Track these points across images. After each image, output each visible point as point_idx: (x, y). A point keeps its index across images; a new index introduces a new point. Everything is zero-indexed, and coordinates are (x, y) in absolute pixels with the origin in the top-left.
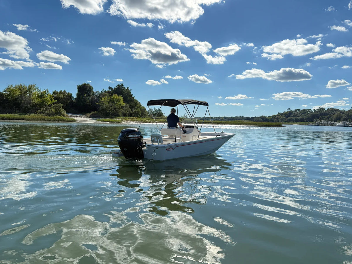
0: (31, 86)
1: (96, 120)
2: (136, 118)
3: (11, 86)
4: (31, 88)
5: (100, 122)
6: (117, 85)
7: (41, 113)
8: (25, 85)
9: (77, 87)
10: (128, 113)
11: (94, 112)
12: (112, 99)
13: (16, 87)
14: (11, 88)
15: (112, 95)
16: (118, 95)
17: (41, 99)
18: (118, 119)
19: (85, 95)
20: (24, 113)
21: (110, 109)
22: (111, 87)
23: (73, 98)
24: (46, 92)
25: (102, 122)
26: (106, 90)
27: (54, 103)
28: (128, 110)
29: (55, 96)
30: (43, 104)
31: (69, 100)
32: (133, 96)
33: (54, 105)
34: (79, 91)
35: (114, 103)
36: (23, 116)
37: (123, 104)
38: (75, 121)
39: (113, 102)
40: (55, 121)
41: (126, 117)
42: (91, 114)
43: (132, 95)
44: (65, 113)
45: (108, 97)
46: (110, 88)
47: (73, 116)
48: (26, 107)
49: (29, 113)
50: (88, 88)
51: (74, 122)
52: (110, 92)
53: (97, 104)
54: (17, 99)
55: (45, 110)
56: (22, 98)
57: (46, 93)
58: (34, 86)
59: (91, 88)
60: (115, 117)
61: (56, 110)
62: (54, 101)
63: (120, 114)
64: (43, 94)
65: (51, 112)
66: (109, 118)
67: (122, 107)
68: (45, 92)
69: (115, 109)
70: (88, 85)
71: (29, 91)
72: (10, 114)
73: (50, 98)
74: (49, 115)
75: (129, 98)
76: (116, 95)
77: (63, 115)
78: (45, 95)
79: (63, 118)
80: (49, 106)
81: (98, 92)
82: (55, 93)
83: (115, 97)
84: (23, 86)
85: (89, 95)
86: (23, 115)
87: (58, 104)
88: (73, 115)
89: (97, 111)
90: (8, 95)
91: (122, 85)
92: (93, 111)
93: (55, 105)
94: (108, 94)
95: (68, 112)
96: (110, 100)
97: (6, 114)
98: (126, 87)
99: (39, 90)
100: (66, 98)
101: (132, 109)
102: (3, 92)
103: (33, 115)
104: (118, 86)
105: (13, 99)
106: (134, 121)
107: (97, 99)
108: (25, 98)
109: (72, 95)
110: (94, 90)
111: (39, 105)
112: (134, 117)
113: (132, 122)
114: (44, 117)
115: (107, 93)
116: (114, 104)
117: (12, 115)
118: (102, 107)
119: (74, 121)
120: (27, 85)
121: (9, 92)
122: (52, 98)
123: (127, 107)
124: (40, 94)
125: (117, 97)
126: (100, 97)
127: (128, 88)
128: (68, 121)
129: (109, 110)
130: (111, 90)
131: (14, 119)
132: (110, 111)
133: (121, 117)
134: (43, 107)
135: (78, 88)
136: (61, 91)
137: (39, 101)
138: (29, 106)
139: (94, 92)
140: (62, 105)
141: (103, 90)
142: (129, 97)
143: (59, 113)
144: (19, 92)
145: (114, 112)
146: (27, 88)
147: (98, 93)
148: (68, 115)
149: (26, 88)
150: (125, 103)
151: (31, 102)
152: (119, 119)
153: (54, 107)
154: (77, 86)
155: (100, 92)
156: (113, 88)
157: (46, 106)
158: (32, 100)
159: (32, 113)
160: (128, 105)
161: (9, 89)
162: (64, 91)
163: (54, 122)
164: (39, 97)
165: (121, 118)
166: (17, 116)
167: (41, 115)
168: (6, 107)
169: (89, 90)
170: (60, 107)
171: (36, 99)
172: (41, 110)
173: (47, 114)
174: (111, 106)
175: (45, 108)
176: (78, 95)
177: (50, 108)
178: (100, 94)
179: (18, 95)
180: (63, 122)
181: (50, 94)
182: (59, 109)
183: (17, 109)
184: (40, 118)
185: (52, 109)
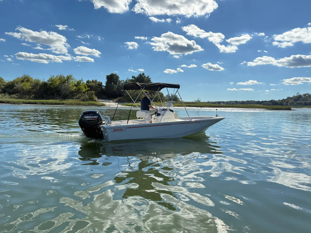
0: (69, 76)
1: (121, 104)
2: (155, 102)
3: (53, 76)
4: (68, 78)
5: (124, 106)
6: (139, 74)
7: (77, 99)
8: (64, 76)
9: (106, 77)
13: (56, 77)
14: (53, 78)
17: (77, 87)
19: (113, 83)
20: (63, 99)
22: (134, 76)
23: (103, 86)
24: (81, 81)
25: (127, 106)
26: (130, 79)
27: (87, 91)
29: (88, 84)
30: (78, 91)
31: (99, 88)
33: (87, 92)
34: (107, 80)
36: (63, 102)
38: (105, 106)
40: (88, 105)
42: (118, 99)
44: (96, 99)
46: (133, 77)
47: (103, 102)
48: (65, 94)
50: (115, 78)
51: (104, 106)
52: (133, 80)
54: (57, 87)
55: (80, 96)
56: (62, 87)
57: (81, 82)
58: (71, 76)
59: (117, 77)
60: (137, 102)
61: (89, 96)
62: (87, 89)
64: (79, 83)
65: (85, 98)
68: (80, 81)
69: (137, 95)
70: (115, 75)
71: (67, 80)
72: (53, 100)
73: (84, 86)
74: (83, 100)
76: (138, 83)
77: (95, 101)
78: (80, 83)
79: (95, 103)
80: (83, 93)
81: (123, 80)
82: (88, 82)
84: (62, 76)
85: (115, 83)
86: (63, 100)
87: (91, 92)
88: (103, 101)
89: (122, 97)
90: (51, 84)
91: (143, 74)
92: (119, 97)
94: (131, 82)
95: (99, 97)
97: (49, 100)
98: (147, 76)
99: (75, 80)
100: (97, 86)
101: (151, 95)
102: (47, 82)
103: (70, 101)
104: (140, 75)
105: (55, 87)
107: (123, 86)
108: (64, 86)
109: (102, 83)
110: (120, 79)
111: (75, 92)
114: (79, 102)
117: (54, 100)
119: (104, 105)
120: (66, 76)
121: (52, 81)
122: (86, 86)
124: (76, 83)
127: (148, 77)
128: (99, 106)
131: (55, 104)
134: (78, 94)
136: (93, 81)
137: (75, 89)
138: (67, 93)
139: (120, 81)
140: (94, 92)
141: (128, 79)
143: (92, 99)
144: (59, 81)
146: (66, 78)
147: (123, 81)
148: (99, 100)
149: (65, 78)
150: (145, 90)
151: (69, 90)
153: (88, 93)
155: (125, 80)
156: (136, 77)
157: (81, 92)
158: (69, 88)
159: (70, 99)
161: (51, 79)
162: (96, 81)
164: (75, 85)
166: (58, 101)
167: (77, 101)
168: (50, 94)
169: (116, 79)
170: (93, 94)
171: (73, 87)
172: (77, 97)
173: (82, 99)
174: (134, 93)
175: (80, 95)
176: (107, 83)
177: (85, 95)
178: (125, 82)
179: (59, 84)
180: (95, 106)
181: (84, 83)
182: (92, 96)
183: (58, 95)
184: (77, 103)
185: (86, 96)
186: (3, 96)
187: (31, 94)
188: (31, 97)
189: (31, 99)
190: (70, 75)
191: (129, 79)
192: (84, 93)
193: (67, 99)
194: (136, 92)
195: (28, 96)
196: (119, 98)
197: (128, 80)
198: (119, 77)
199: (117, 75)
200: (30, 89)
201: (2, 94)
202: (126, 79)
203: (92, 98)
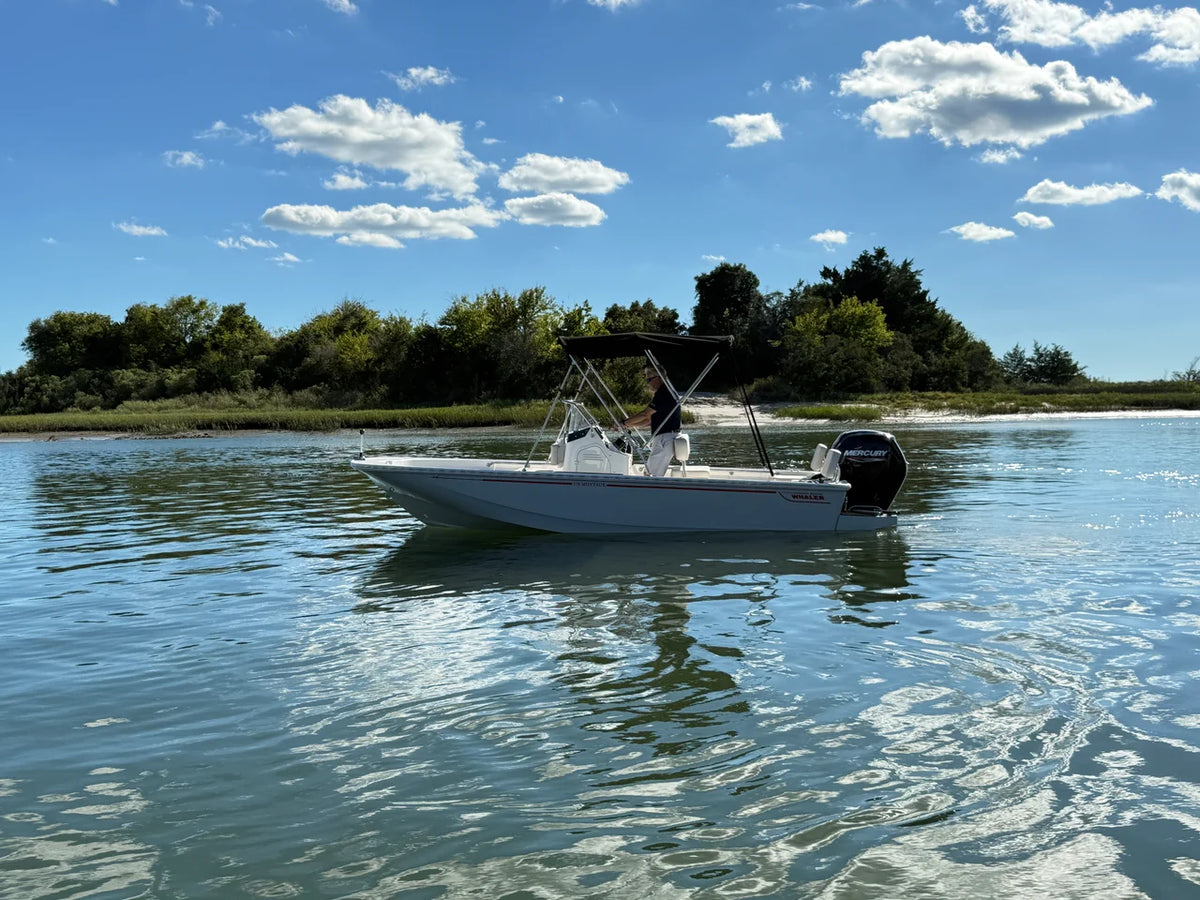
0: (531, 294)
1: (771, 411)
2: (949, 394)
4: (528, 301)
5: (788, 420)
6: (856, 258)
8: (510, 294)
9: (696, 283)
10: (908, 373)
11: (762, 381)
12: (837, 317)
13: (478, 304)
14: (464, 308)
15: (837, 302)
16: (862, 300)
18: (864, 405)
19: (727, 312)
20: (509, 401)
21: (828, 362)
22: (831, 268)
23: (682, 328)
24: (584, 313)
25: (800, 421)
26: (812, 285)
28: (909, 361)
29: (614, 325)
32: (930, 297)
33: (612, 361)
34: (701, 300)
35: (847, 335)
36: (507, 412)
37: (883, 333)
38: (693, 422)
39: (843, 330)
41: (901, 395)
42: (753, 387)
43: (925, 293)
45: (819, 314)
46: (826, 273)
48: (515, 375)
49: (525, 398)
50: (738, 283)
51: (689, 426)
52: (829, 288)
53: (777, 343)
54: (482, 347)
56: (501, 343)
57: (581, 318)
58: (539, 293)
59: (750, 281)
60: (852, 395)
61: (622, 381)
63: (873, 380)
64: (573, 322)
65: (601, 390)
66: (826, 399)
67: (882, 351)
68: (580, 311)
69: (849, 360)
70: (737, 268)
71: (524, 313)
72: (464, 407)
75: (910, 309)
76: (854, 299)
78: (578, 323)
81: (778, 294)
82: (613, 313)
83: (852, 306)
84: (502, 296)
85: (740, 309)
86: (507, 405)
87: (628, 359)
89: (774, 373)
90: (454, 335)
91: (881, 253)
92: (760, 377)
93: (618, 360)
94: (819, 299)
96: (829, 324)
97: (450, 406)
98: (898, 263)
99: (557, 309)
101: (925, 357)
102: (439, 326)
103: (539, 407)
104: (864, 260)
105: (470, 349)
106: (938, 408)
107: (776, 324)
108: (511, 340)
109: (676, 316)
110: (763, 290)
111: (556, 363)
112: (934, 389)
113: (931, 414)
115: (815, 294)
116: (844, 341)
117: (471, 407)
118: (794, 358)
120: (515, 294)
121: (458, 322)
123: (903, 345)
124: (562, 322)
125: (860, 310)
126: (786, 316)
127: (906, 265)
129: (827, 366)
130: (830, 282)
131: (476, 423)
132: (829, 369)
133: (880, 396)
135: (698, 287)
136: (635, 305)
137: (557, 352)
138: (524, 371)
139: (761, 298)
141: (800, 284)
142: (913, 304)
143: (632, 393)
144: (489, 319)
145: (846, 375)
146: (517, 302)
147: (776, 298)
149: (513, 303)
150: (892, 333)
151: (531, 356)
152: (868, 402)
153: (612, 368)
154: (696, 278)
155: (787, 293)
156: (841, 272)
158: (533, 346)
159: (538, 396)
160: (906, 340)
161: (456, 311)
162: (649, 305)
164: (559, 334)
165: (879, 400)
166: (484, 410)
168: (450, 380)
169: (741, 290)
170: (637, 370)
171: (550, 341)
174: (834, 351)
176: (700, 313)
178: (787, 303)
179: (487, 333)
181: (596, 320)
182: (633, 377)
183: (484, 383)
185: (608, 379)
187: (373, 384)
188: (376, 396)
189: (375, 406)
190: (536, 291)
191: (804, 285)
193: (523, 402)
194: (842, 344)
195: (361, 395)
196: (759, 382)
197: (802, 288)
198: (758, 277)
199: (748, 269)
200: (369, 361)
201: (260, 390)
203: (633, 387)
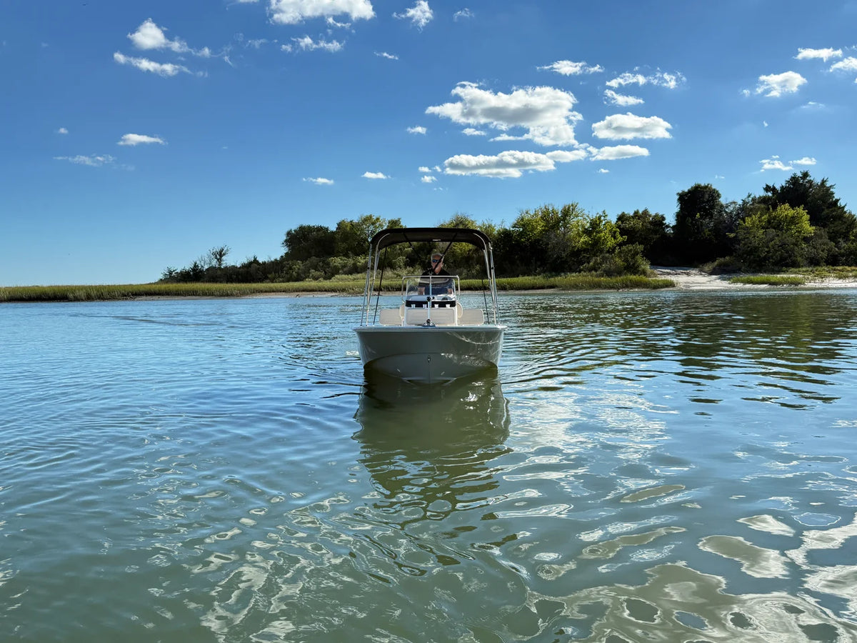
0: (569, 208)
1: (729, 279)
2: (853, 268)
3: (527, 213)
4: (566, 213)
5: (740, 285)
6: (788, 178)
7: (590, 270)
8: (555, 208)
9: (678, 197)
10: (824, 255)
11: (722, 260)
12: (775, 218)
13: (535, 214)
14: (527, 217)
15: (775, 207)
16: (793, 206)
17: (590, 236)
18: (793, 275)
19: (698, 215)
20: (554, 273)
21: (768, 247)
22: (771, 185)
23: (668, 226)
24: (602, 218)
25: (748, 286)
26: (757, 196)
27: (620, 245)
28: (826, 246)
29: (622, 226)
30: (595, 247)
31: (655, 232)
32: (841, 203)
33: (620, 248)
34: (681, 208)
35: (781, 230)
36: (553, 280)
37: (809, 229)
38: (674, 286)
39: (779, 226)
40: (623, 287)
41: (819, 268)
42: (716, 263)
43: (837, 200)
44: (648, 268)
45: (762, 215)
46: (767, 189)
47: (669, 274)
48: (558, 257)
49: (564, 272)
50: (707, 196)
51: (671, 289)
52: (769, 198)
53: (732, 235)
54: (537, 241)
55: (599, 261)
56: (549, 238)
57: (601, 222)
58: (574, 206)
59: (714, 195)
60: (784, 268)
61: (626, 260)
62: (620, 239)
63: (799, 259)
64: (595, 224)
65: (613, 267)
66: (765, 272)
67: (806, 240)
68: (599, 218)
69: (783, 245)
70: (706, 187)
71: (564, 220)
72: (526, 277)
73: (610, 231)
74: (609, 273)
75: (826, 211)
76: (787, 205)
77: (644, 273)
78: (598, 225)
79: (643, 278)
80: (608, 252)
81: (734, 203)
82: (622, 218)
83: (785, 210)
84: (551, 209)
85: (708, 214)
86: (552, 276)
87: (630, 247)
88: (669, 271)
89: (731, 255)
90: (521, 234)
91: (805, 175)
92: (721, 257)
93: (624, 248)
94: (763, 206)
95: (656, 263)
96: (769, 222)
97: (518, 276)
98: (818, 181)
99: (585, 216)
100: (649, 229)
101: (837, 243)
102: (512, 229)
103: (572, 277)
104: (794, 180)
105: (530, 242)
106: (846, 277)
107: (732, 222)
108: (556, 236)
109: (663, 218)
110: (723, 200)
111: (585, 250)
112: (843, 265)
113: (840, 281)
114: (596, 279)
115: (759, 203)
116: (780, 233)
117: (530, 278)
118: (745, 244)
119: (670, 285)
120: (559, 208)
121: (523, 225)
122: (615, 232)
123: (821, 237)
124: (588, 225)
125: (791, 212)
126: (739, 218)
127: (823, 182)
128: (656, 287)
129: (766, 249)
130: (770, 194)
131: (533, 288)
132: (768, 252)
133: (804, 269)
134: (595, 255)
135: (679, 199)
136: (636, 213)
137: (585, 243)
138: (564, 255)
139: (722, 206)
140: (640, 248)
141: (749, 196)
142: (828, 208)
143: (633, 269)
144: (542, 224)
145: (781, 256)
146: (560, 213)
147: (733, 205)
148: (655, 271)
149: (557, 213)
150: (814, 228)
151: (568, 246)
152: (795, 273)
153: (620, 252)
154: (678, 194)
155: (740, 202)
156: (778, 187)
157: (601, 251)
158: (569, 240)
159: (571, 271)
160: (823, 232)
161: (522, 220)
162: (645, 212)
163: (621, 290)
164: (586, 232)
165: (803, 272)
166: (539, 280)
167: (592, 276)
168: (518, 262)
169: (708, 201)
170: (637, 253)
171: (580, 237)
172: (591, 264)
173: (605, 271)
174: (772, 240)
175: (598, 258)
176: (679, 216)
177: (612, 258)
178: (740, 209)
179: (541, 232)
180: (644, 290)
181: (610, 222)
182: (633, 258)
183: (539, 263)
184: (589, 283)
185: (617, 259)
186: (409, 272)
187: (472, 264)
188: (474, 272)
189: (474, 277)
190: (572, 205)
191: (752, 196)
192: (611, 251)
193: (563, 274)
194: (778, 235)
195: (465, 271)
196: (719, 260)
197: (750, 199)
198: (720, 192)
199: (713, 187)
200: (470, 250)
201: (408, 268)
202: (744, 197)
203: (634, 264)
